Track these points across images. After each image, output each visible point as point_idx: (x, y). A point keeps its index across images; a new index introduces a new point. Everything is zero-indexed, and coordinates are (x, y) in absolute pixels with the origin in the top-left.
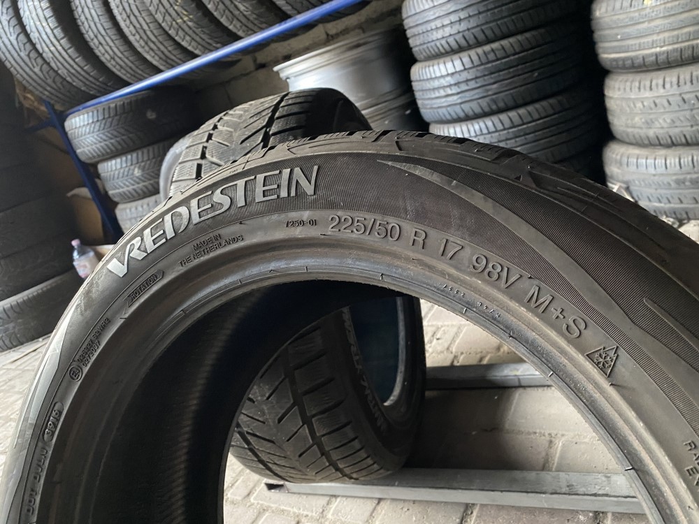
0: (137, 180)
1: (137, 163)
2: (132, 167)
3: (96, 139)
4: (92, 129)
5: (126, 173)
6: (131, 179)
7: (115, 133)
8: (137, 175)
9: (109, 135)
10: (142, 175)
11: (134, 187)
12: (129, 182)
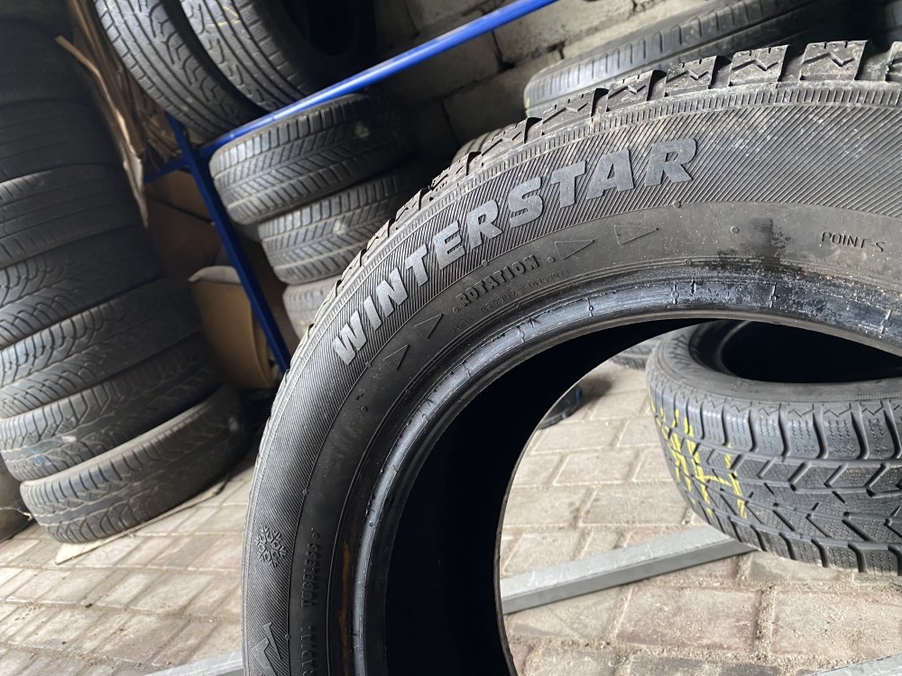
0: (339, 242)
1: (341, 213)
2: (332, 219)
3: (275, 178)
4: (268, 161)
5: (319, 231)
6: (328, 240)
7: (308, 165)
8: (339, 233)
9: (297, 168)
10: (347, 234)
11: (331, 254)
12: (325, 247)
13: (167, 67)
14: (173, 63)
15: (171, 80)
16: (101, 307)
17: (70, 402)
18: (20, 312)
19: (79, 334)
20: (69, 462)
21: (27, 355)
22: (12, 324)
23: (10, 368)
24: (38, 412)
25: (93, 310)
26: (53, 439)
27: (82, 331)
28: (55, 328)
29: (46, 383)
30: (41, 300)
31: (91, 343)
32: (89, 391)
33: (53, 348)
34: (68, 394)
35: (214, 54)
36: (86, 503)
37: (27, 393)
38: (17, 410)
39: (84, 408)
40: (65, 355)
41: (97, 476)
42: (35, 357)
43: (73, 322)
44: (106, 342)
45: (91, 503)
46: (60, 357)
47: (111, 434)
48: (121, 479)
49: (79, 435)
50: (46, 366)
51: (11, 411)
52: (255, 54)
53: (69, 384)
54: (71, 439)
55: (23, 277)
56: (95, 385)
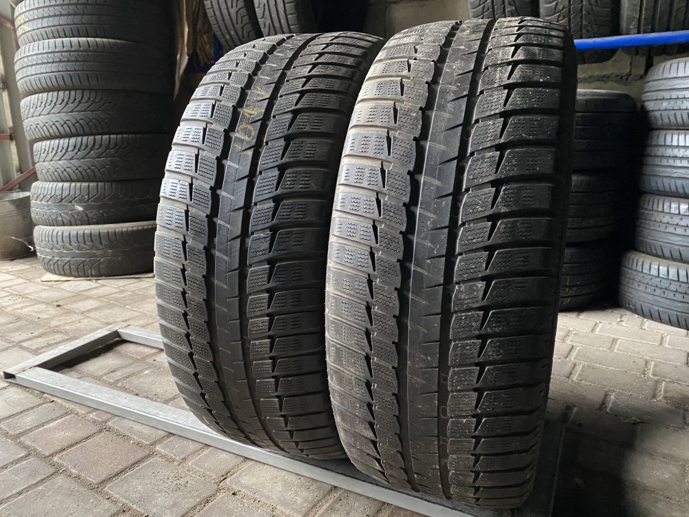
13: (227, 8)
14: (232, 7)
15: (226, 17)
16: (130, 136)
17: (89, 186)
18: (81, 119)
19: (110, 147)
20: (73, 222)
21: (75, 147)
22: (74, 125)
23: (61, 151)
24: (66, 185)
25: (125, 136)
26: (70, 204)
27: (114, 145)
28: (98, 137)
29: (80, 169)
30: (96, 117)
31: (115, 155)
32: (103, 184)
33: (92, 149)
34: (89, 180)
35: (259, 12)
36: (74, 250)
37: (65, 170)
38: (54, 178)
39: (96, 193)
40: (97, 156)
41: (87, 236)
42: (79, 150)
43: (110, 138)
44: (125, 158)
45: (77, 252)
46: (94, 156)
47: (105, 215)
48: (101, 244)
49: (86, 208)
50: (83, 158)
51: (50, 178)
52: (283, 21)
53: (93, 174)
54: (80, 209)
55: (91, 99)
56: (108, 181)
